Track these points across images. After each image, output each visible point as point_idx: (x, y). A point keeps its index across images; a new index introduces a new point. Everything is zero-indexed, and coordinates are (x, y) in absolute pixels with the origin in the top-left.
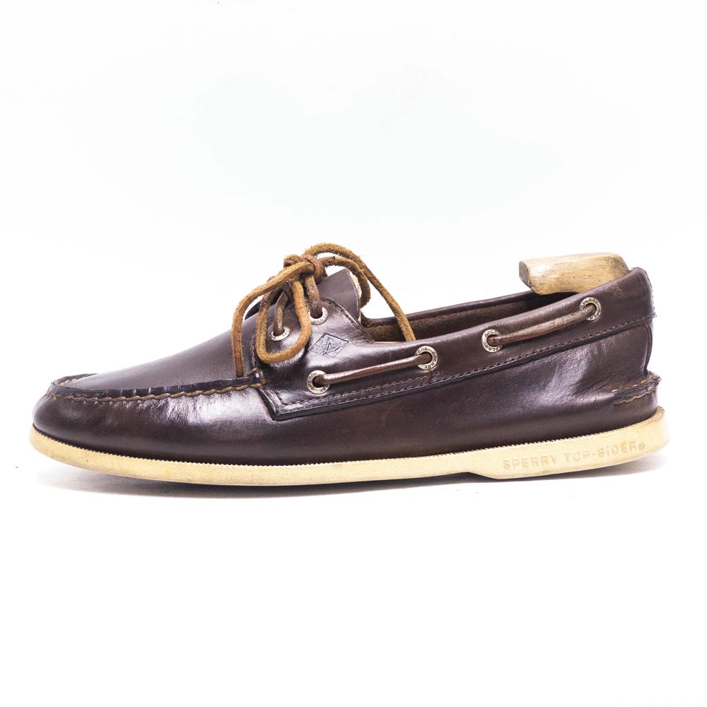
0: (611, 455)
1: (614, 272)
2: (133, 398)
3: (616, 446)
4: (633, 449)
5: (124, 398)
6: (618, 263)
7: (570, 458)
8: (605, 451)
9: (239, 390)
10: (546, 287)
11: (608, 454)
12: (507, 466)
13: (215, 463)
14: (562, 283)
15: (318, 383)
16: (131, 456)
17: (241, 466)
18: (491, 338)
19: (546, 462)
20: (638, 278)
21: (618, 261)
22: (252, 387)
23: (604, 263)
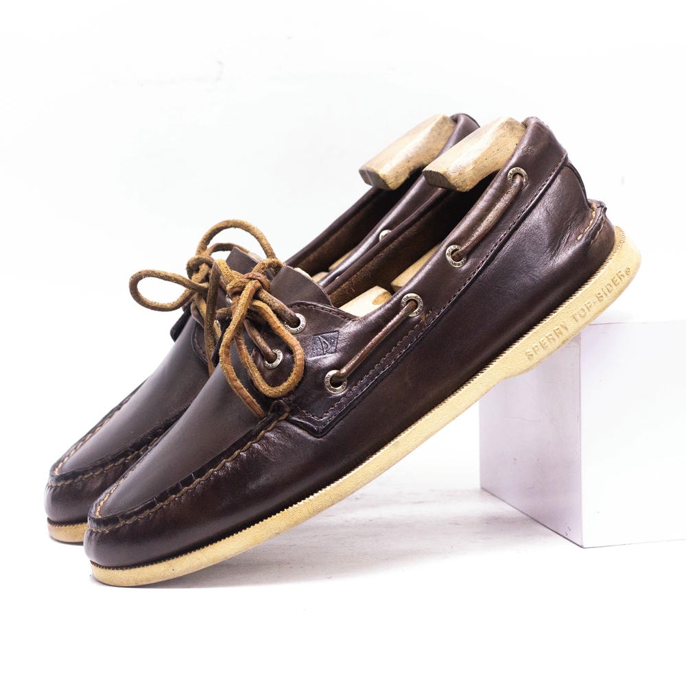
0: (609, 294)
1: (514, 134)
2: (181, 492)
3: (608, 285)
4: (622, 278)
5: (174, 496)
6: (511, 124)
7: (578, 317)
8: (602, 294)
9: (271, 430)
10: (469, 183)
11: (606, 295)
12: (530, 356)
13: (292, 506)
14: (479, 170)
15: (336, 382)
16: (212, 543)
17: (315, 495)
18: (454, 254)
19: (561, 333)
20: (538, 128)
21: (511, 123)
22: (281, 420)
23: (502, 131)
